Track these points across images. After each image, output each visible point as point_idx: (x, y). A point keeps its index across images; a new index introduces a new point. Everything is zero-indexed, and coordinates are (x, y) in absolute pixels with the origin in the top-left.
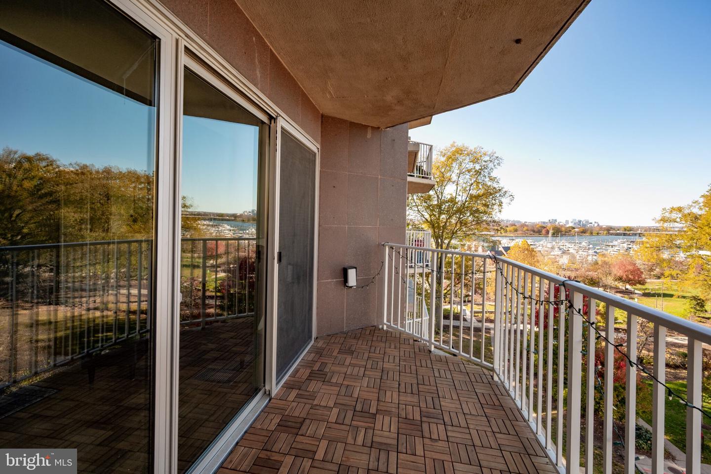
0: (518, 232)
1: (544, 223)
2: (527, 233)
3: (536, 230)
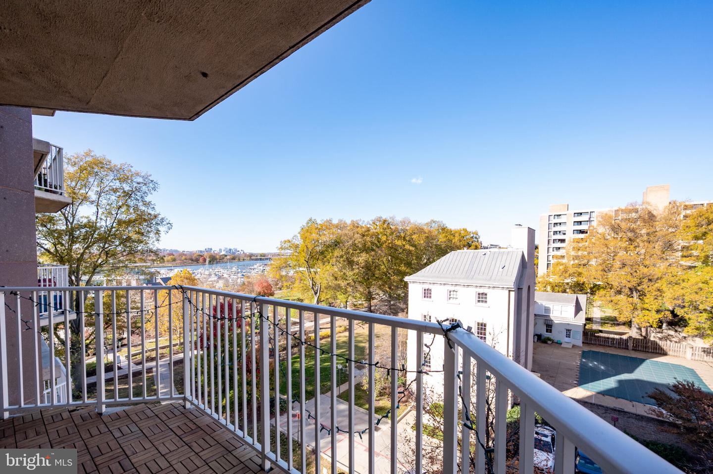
0: (176, 262)
1: (201, 251)
2: (186, 262)
3: (193, 258)
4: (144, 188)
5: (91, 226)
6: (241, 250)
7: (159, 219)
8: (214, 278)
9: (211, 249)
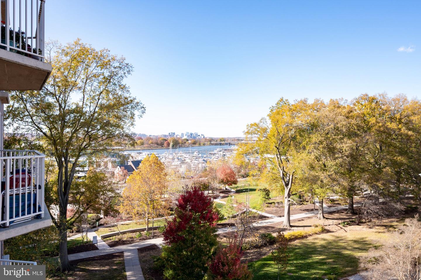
0: (144, 146)
1: (165, 136)
2: (152, 146)
3: (159, 142)
4: (121, 72)
5: (78, 111)
6: (202, 135)
7: (135, 103)
8: (177, 162)
9: (174, 134)
